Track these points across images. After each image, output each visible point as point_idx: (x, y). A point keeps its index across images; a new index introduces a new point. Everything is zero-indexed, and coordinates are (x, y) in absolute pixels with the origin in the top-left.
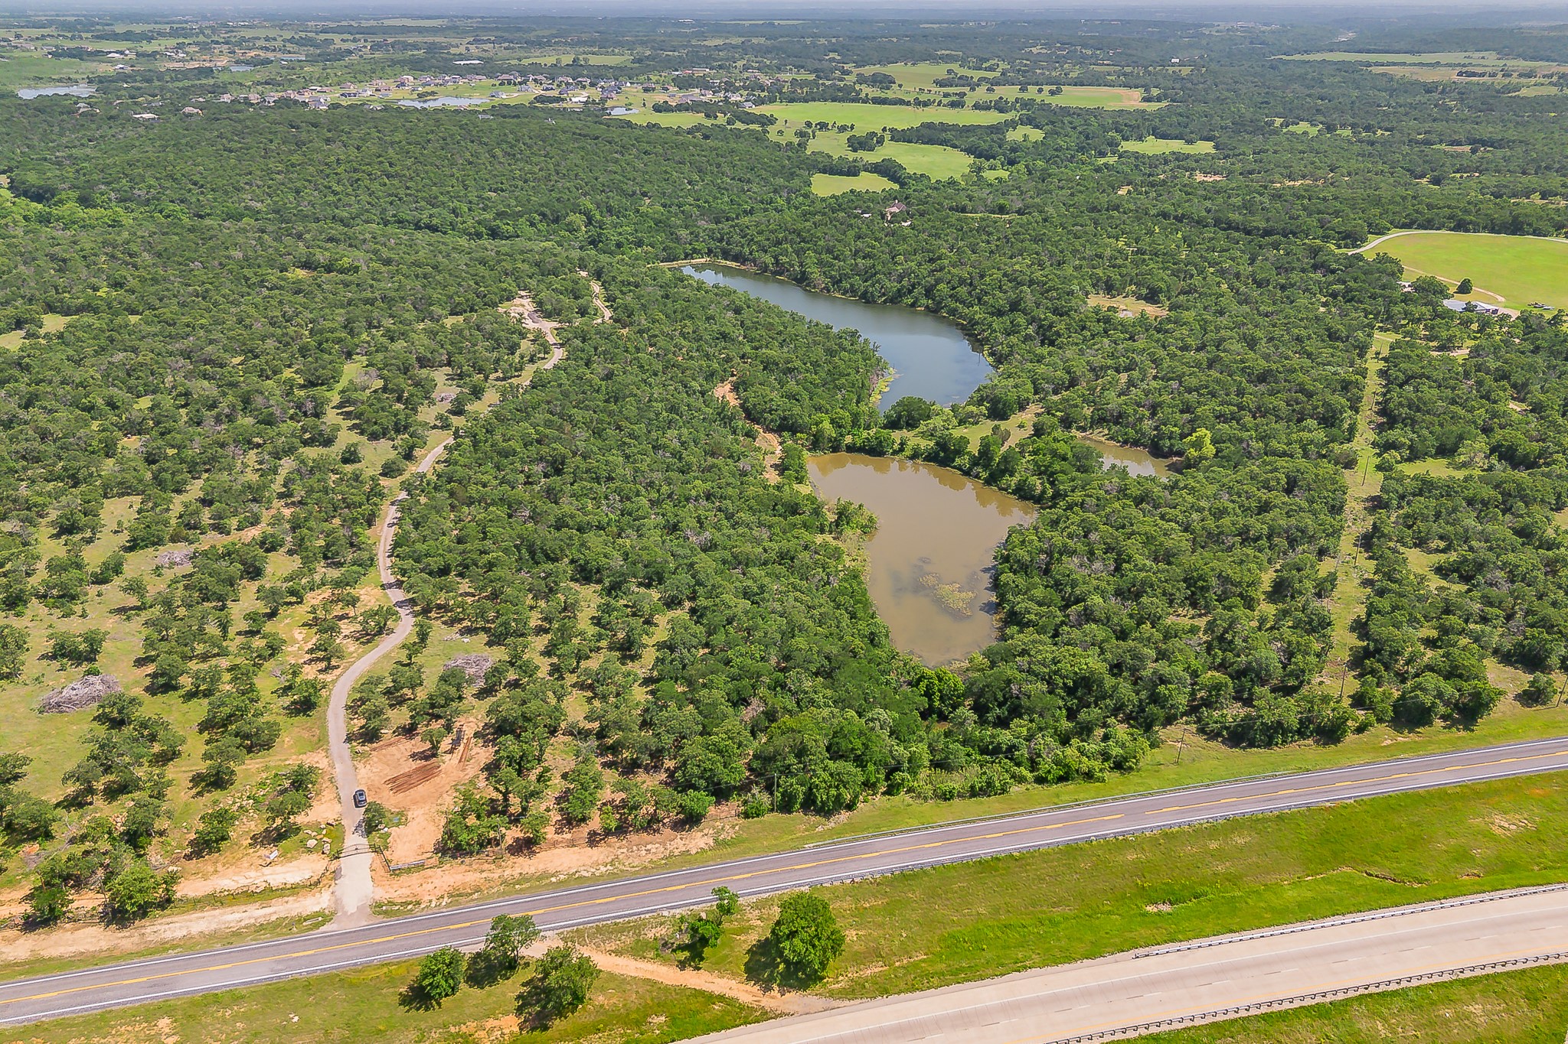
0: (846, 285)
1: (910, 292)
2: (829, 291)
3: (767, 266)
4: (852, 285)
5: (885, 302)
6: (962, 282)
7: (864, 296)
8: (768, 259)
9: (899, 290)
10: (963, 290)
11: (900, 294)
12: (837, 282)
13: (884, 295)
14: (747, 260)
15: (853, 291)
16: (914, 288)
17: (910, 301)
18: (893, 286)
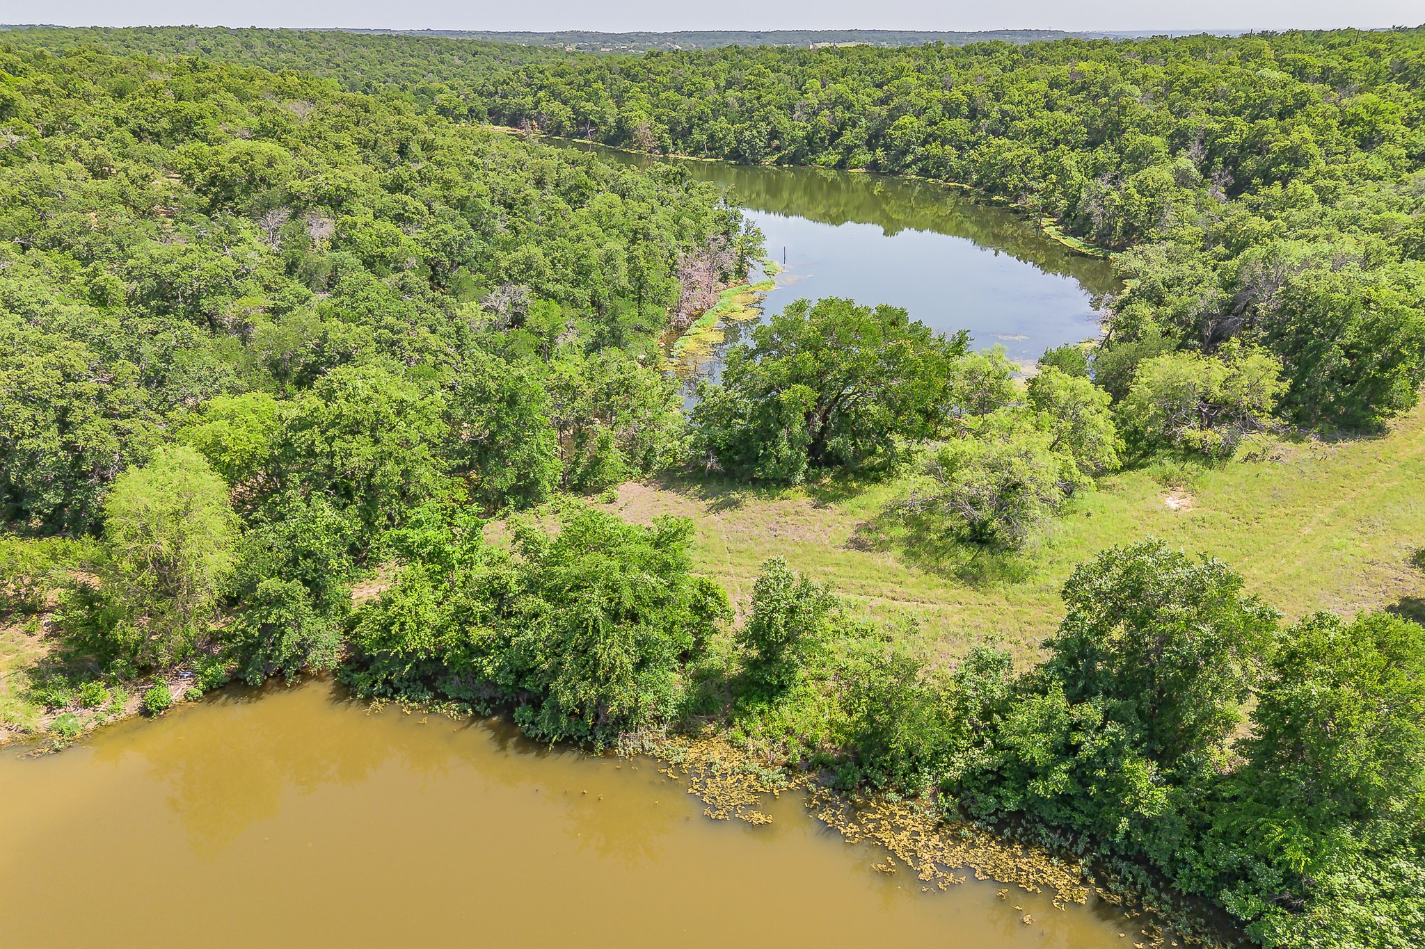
0: (698, 136)
1: (835, 136)
2: (664, 150)
3: (560, 126)
4: (712, 137)
5: (779, 163)
6: (951, 110)
7: (736, 154)
8: (564, 113)
9: (810, 139)
10: (959, 125)
11: (812, 144)
12: (681, 133)
13: (778, 149)
14: (529, 117)
15: (713, 144)
16: (842, 127)
17: (834, 158)
18: (795, 127)
